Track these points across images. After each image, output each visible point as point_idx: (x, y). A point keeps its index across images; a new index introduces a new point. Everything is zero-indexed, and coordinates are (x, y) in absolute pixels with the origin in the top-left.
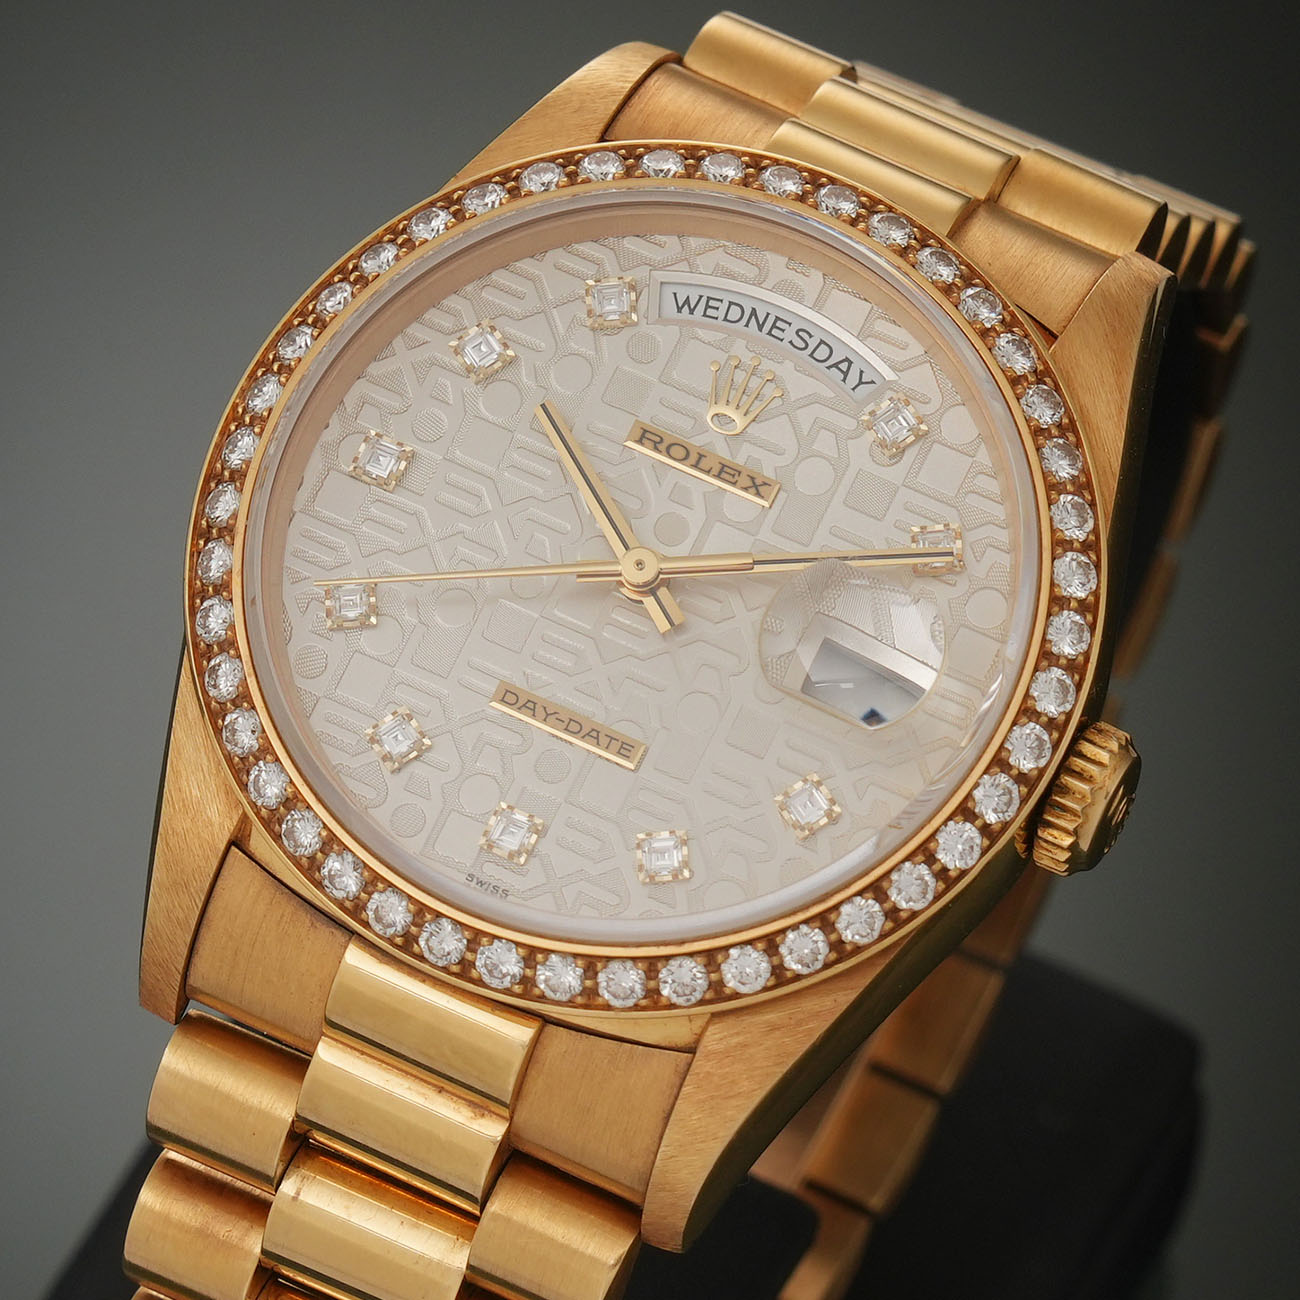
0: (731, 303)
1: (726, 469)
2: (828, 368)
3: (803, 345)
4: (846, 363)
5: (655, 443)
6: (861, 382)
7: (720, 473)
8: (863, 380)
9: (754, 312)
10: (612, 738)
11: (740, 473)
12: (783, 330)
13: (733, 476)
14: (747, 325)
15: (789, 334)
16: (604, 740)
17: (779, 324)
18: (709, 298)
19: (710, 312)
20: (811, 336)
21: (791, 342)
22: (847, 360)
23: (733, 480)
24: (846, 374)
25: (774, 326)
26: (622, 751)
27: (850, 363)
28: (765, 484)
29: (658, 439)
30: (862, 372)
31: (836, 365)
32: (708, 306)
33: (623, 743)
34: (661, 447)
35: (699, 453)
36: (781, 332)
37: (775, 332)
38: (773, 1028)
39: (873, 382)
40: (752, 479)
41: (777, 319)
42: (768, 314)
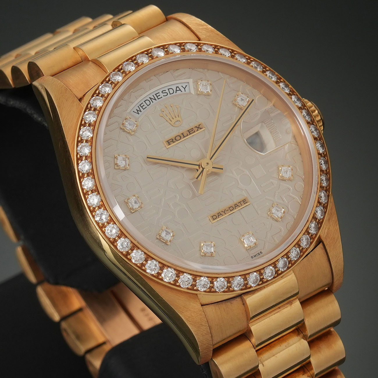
0: (145, 101)
1: (190, 131)
2: (176, 92)
3: (166, 94)
4: (178, 88)
5: (172, 141)
6: (185, 89)
7: (190, 133)
8: (184, 87)
9: (150, 98)
10: (240, 202)
11: (193, 129)
12: (160, 95)
13: (192, 130)
14: (153, 102)
15: (162, 95)
16: (239, 204)
17: (157, 95)
18: (140, 105)
19: (144, 107)
20: (165, 91)
21: (164, 96)
22: (177, 87)
23: (194, 131)
24: (180, 90)
25: (157, 97)
26: (245, 202)
27: (178, 87)
28: (199, 125)
29: (172, 140)
30: (182, 86)
31: (176, 91)
32: (142, 107)
33: (243, 201)
34: (174, 140)
35: (182, 134)
36: (160, 96)
37: (159, 97)
38: (329, 220)
39: (186, 86)
40: (196, 127)
41: (156, 94)
42: (153, 95)
